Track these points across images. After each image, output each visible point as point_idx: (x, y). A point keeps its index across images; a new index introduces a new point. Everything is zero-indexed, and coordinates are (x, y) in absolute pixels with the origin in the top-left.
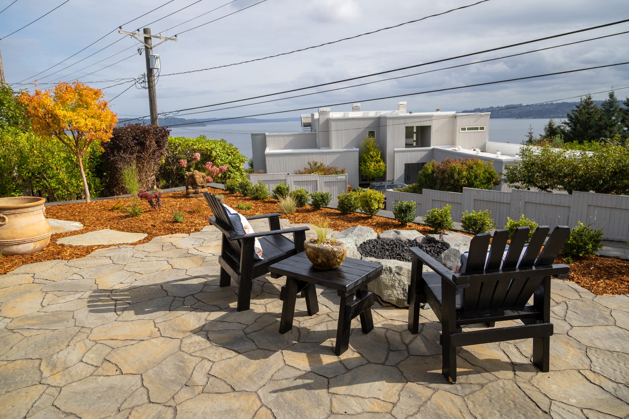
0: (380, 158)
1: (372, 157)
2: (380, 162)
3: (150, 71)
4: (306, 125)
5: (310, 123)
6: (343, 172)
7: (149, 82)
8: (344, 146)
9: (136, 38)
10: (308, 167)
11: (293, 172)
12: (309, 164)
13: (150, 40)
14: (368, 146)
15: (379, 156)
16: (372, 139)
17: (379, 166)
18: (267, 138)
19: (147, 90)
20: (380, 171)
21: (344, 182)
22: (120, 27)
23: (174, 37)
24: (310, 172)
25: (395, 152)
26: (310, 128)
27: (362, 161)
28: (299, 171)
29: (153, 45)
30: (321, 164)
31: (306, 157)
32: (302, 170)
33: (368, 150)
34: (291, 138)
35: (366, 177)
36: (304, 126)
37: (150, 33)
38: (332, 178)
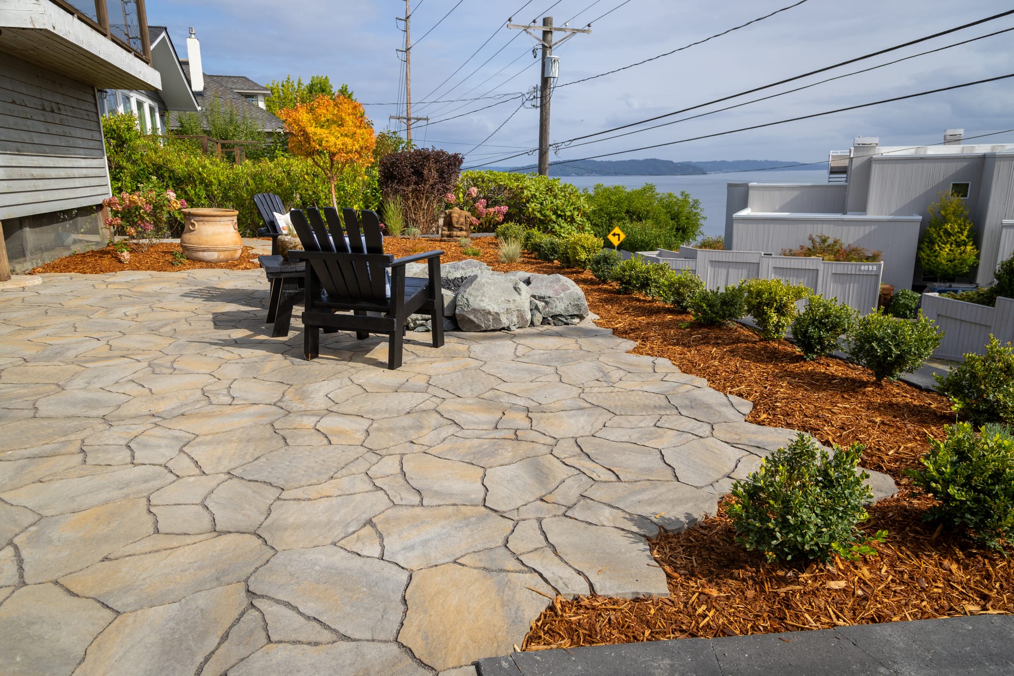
0: (968, 237)
1: (949, 234)
2: (965, 244)
3: (545, 81)
4: (834, 171)
5: (845, 168)
6: (873, 258)
7: (542, 97)
8: (893, 210)
9: (530, 34)
10: (809, 244)
11: (780, 251)
12: (811, 239)
13: (549, 35)
14: (943, 213)
15: (966, 233)
16: (956, 200)
17: (961, 254)
18: (751, 193)
19: (539, 109)
20: (962, 264)
21: (873, 278)
22: (510, 20)
23: (587, 28)
24: (808, 253)
25: (1004, 226)
26: (845, 176)
27: (926, 240)
28: (790, 251)
29: (553, 42)
30: (835, 242)
31: (809, 226)
32: (795, 248)
33: (945, 220)
34: (796, 193)
35: (931, 272)
36: (832, 173)
37: (551, 24)
38: (849, 267)
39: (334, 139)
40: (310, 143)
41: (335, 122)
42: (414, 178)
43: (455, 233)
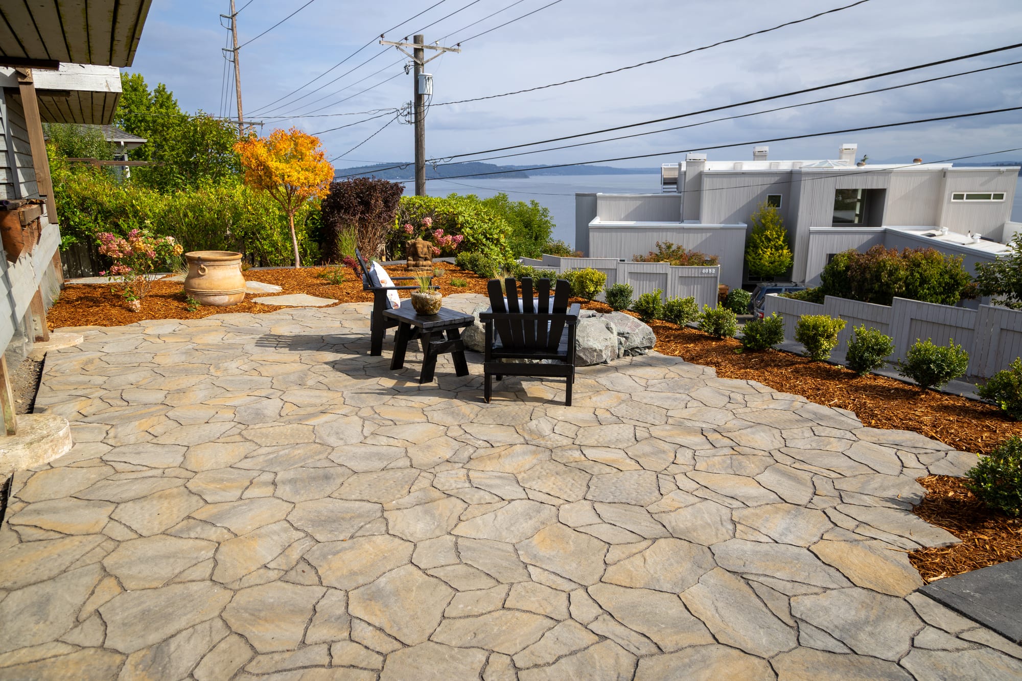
0: (784, 242)
1: (769, 240)
2: (782, 248)
3: (419, 97)
4: (667, 182)
5: (676, 179)
6: (712, 262)
7: (416, 114)
8: (723, 219)
9: (402, 50)
10: (656, 251)
11: (632, 258)
12: (658, 245)
13: (421, 53)
14: (763, 221)
15: (782, 238)
16: (772, 209)
17: (779, 256)
18: (599, 202)
19: (413, 125)
20: (780, 265)
21: (713, 279)
22: (382, 36)
23: (456, 47)
24: (657, 258)
25: (810, 233)
26: (675, 186)
27: (751, 245)
28: (641, 256)
29: (425, 60)
30: (679, 248)
31: (655, 234)
32: (646, 255)
33: (764, 228)
34: (638, 203)
35: (757, 273)
36: (665, 183)
37: (422, 41)
38: (692, 271)
39: (296, 173)
40: (270, 178)
41: (294, 157)
42: (361, 208)
43: (421, 263)
